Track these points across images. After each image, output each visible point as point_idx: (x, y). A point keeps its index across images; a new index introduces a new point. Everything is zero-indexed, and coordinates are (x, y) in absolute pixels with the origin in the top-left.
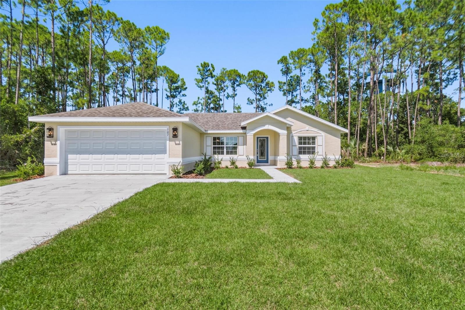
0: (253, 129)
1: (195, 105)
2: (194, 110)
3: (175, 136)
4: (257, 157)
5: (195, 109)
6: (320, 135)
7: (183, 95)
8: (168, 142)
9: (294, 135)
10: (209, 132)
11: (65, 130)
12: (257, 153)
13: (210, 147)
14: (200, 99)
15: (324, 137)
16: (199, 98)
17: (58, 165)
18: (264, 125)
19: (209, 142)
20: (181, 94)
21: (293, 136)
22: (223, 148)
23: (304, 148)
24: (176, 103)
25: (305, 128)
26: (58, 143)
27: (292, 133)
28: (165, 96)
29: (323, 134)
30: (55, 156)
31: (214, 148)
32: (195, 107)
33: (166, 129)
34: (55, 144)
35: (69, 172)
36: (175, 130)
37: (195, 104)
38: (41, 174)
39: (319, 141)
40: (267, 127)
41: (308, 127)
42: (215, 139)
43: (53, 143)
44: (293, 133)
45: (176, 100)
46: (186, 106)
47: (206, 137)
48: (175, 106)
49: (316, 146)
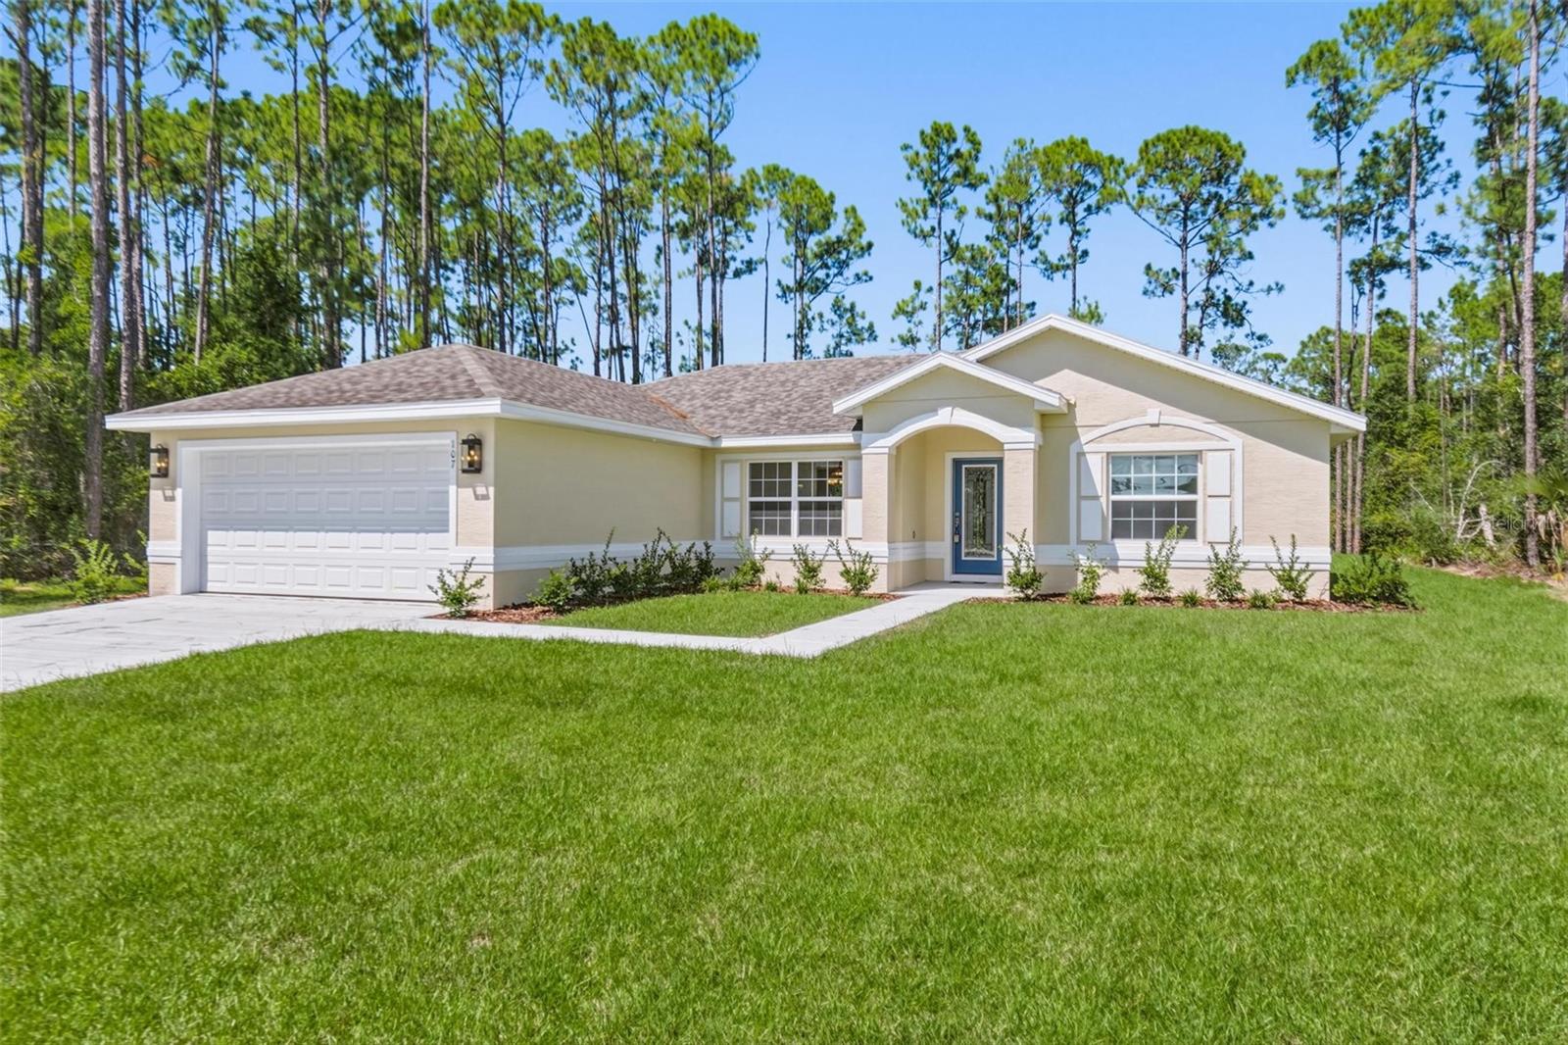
0: (886, 430)
1: (902, 318)
2: (901, 338)
3: (475, 468)
4: (956, 547)
5: (904, 333)
6: (1221, 445)
7: (858, 277)
8: (452, 489)
9: (1086, 448)
10: (726, 443)
11: (201, 453)
12: (957, 531)
13: (737, 505)
14: (924, 287)
15: (1238, 455)
16: (918, 285)
17: (178, 561)
18: (934, 411)
19: (735, 483)
20: (849, 273)
21: (1081, 455)
22: (787, 506)
23: (1143, 508)
24: (821, 316)
25: (1144, 413)
26: (179, 492)
27: (1077, 437)
28: (775, 290)
29: (1235, 439)
30: (172, 537)
31: (755, 507)
32: (902, 326)
33: (448, 442)
34: (172, 499)
35: (210, 587)
36: (474, 443)
37: (903, 311)
38: (142, 590)
39: (1212, 475)
40: (945, 417)
41: (1154, 410)
42: (755, 469)
43: (169, 493)
44: (1083, 439)
45: (822, 304)
46: (861, 323)
47: (723, 462)
48: (816, 325)
49: (1199, 497)
